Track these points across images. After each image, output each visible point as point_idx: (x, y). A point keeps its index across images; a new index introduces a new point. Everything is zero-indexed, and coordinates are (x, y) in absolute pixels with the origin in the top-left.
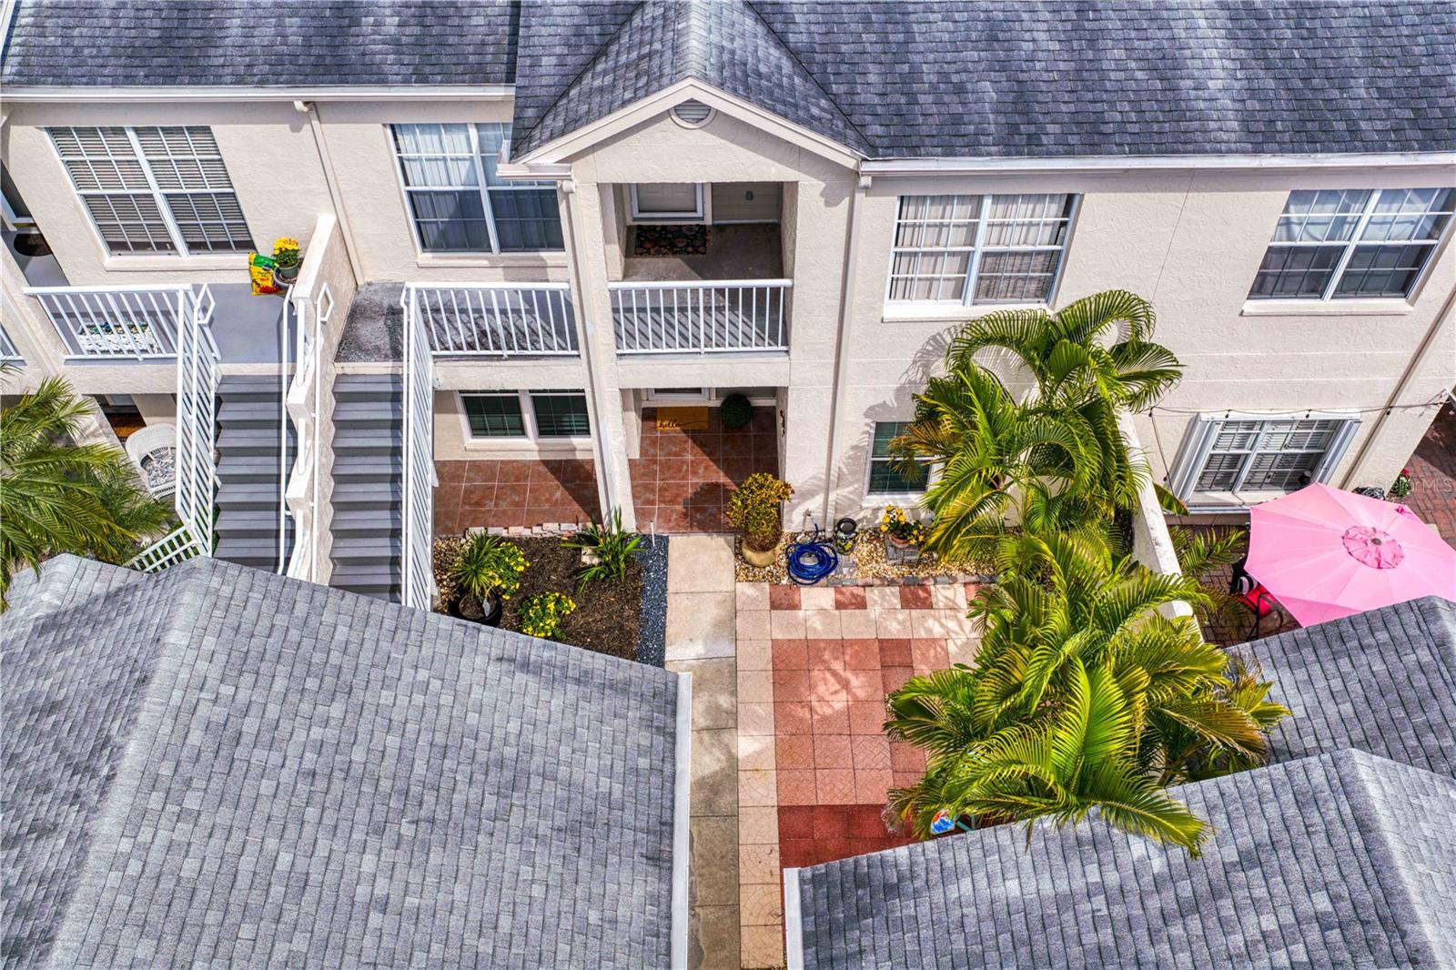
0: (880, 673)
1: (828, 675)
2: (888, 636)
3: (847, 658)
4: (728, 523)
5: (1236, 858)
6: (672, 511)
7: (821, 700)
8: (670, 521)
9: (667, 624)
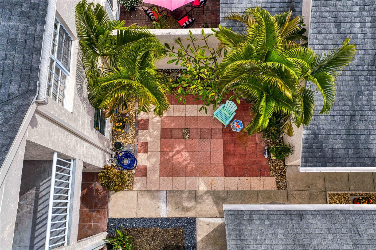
0: (174, 140)
1: (175, 157)
2: (160, 135)
3: (168, 150)
4: (104, 193)
5: (337, 29)
6: (95, 217)
7: (185, 160)
8: (101, 218)
9: (151, 217)
